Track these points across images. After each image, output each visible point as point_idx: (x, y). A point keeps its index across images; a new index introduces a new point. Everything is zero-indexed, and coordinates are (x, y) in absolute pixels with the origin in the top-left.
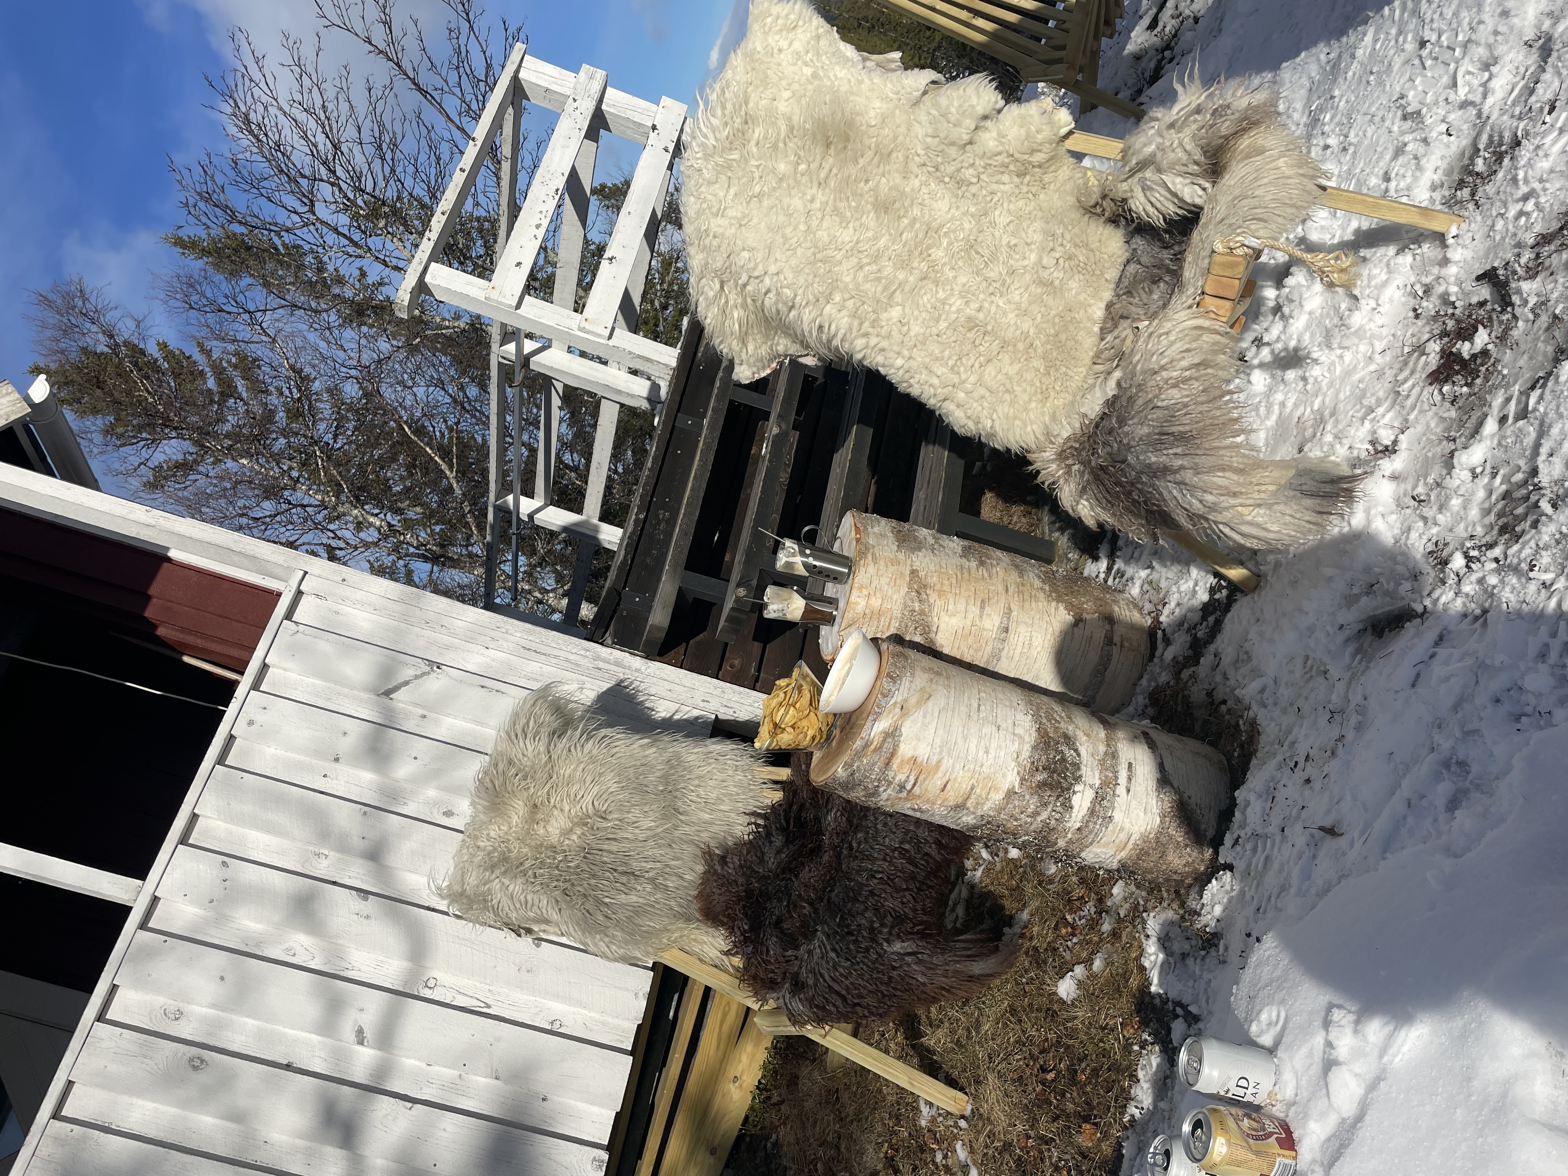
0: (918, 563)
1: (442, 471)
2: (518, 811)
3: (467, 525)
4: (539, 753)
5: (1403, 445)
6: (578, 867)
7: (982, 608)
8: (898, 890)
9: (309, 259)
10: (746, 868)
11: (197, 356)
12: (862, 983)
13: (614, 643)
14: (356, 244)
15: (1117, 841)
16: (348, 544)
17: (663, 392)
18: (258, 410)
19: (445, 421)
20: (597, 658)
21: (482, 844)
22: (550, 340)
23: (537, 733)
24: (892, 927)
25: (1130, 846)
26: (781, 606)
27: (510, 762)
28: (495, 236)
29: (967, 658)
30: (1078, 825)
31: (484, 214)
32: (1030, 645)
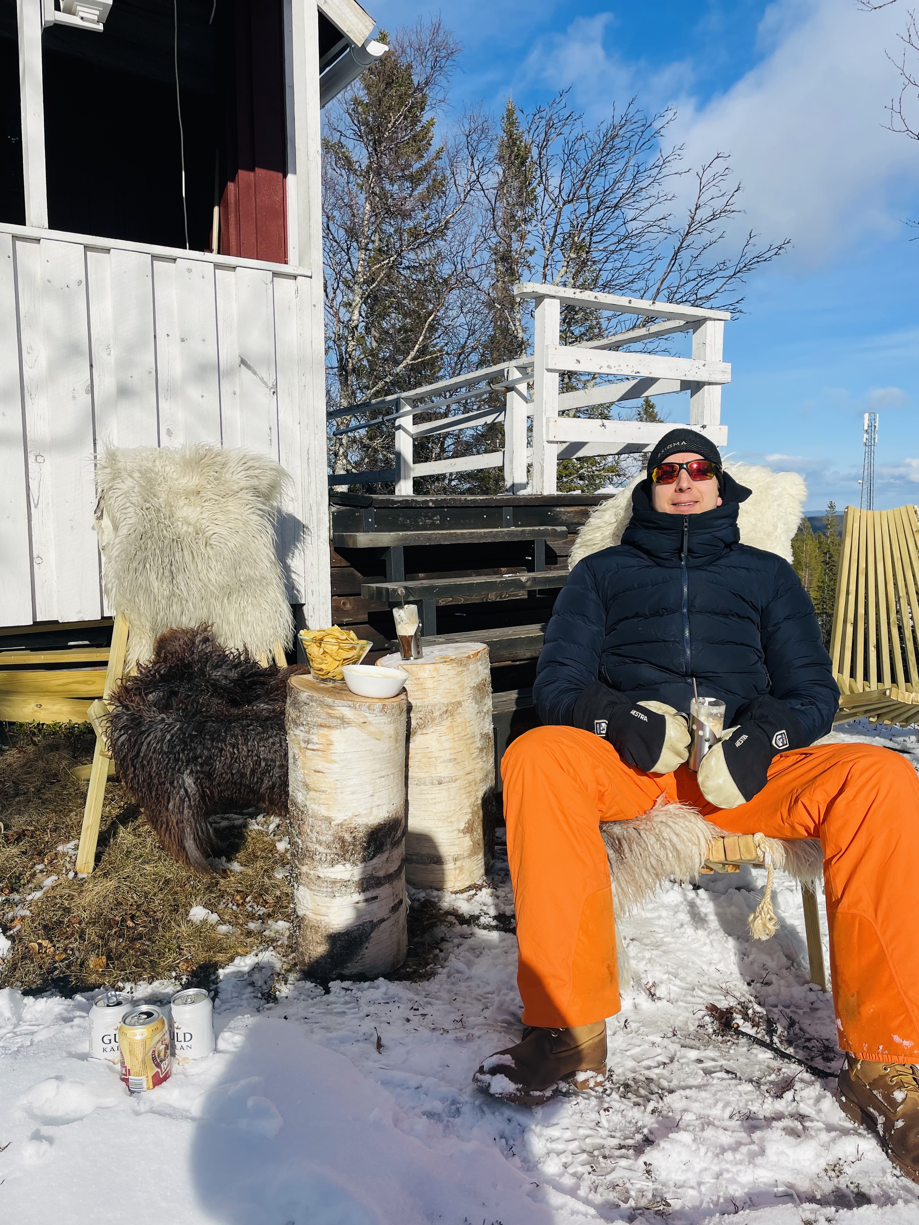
0: (466, 704)
1: (408, 354)
2: (191, 481)
3: (375, 384)
4: (237, 483)
5: (659, 1004)
6: (165, 537)
7: (450, 760)
8: (230, 767)
9: (529, 210)
10: (205, 658)
11: (433, 149)
12: (154, 765)
13: (333, 513)
14: (552, 241)
15: (319, 907)
16: (333, 300)
17: (522, 493)
18: (408, 206)
19: (446, 344)
20: (318, 504)
21: (157, 463)
22: (533, 401)
23: (252, 477)
24: (202, 772)
25: (318, 918)
26: (404, 618)
27: (224, 465)
28: (590, 339)
29: (411, 763)
30: (322, 875)
31: (604, 326)
32: (435, 803)
